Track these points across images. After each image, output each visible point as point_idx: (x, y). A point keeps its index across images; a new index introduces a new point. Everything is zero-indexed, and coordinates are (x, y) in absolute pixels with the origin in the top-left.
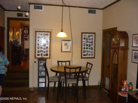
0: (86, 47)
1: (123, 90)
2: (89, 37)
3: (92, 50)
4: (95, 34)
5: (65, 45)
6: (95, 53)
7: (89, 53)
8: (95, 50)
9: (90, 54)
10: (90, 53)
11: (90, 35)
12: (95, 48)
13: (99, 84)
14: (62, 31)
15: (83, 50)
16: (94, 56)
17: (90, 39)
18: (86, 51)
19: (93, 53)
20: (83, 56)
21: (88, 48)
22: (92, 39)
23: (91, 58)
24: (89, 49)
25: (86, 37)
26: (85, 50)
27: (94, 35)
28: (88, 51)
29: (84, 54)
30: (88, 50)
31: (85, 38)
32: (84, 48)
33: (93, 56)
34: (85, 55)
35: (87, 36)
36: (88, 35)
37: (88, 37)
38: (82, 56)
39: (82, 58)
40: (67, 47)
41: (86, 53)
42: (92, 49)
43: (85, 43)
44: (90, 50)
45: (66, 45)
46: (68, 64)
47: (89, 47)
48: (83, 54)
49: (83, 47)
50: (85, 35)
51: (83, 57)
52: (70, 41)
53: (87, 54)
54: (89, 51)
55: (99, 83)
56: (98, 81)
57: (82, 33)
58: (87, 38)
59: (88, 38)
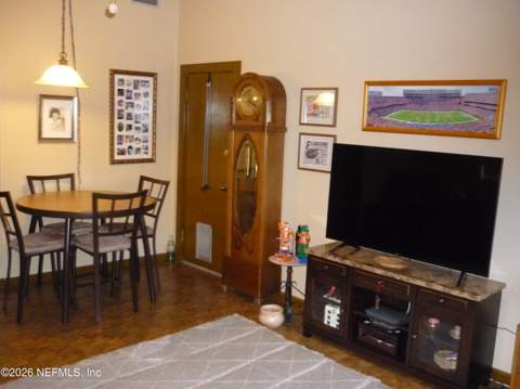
0: (125, 122)
1: (284, 248)
2: (136, 87)
3: (146, 134)
4: (156, 79)
5: (51, 116)
6: (154, 144)
7: (135, 145)
8: (154, 133)
9: (138, 150)
10: (140, 145)
11: (138, 81)
12: (154, 128)
13: (172, 249)
14: (63, 61)
15: (117, 133)
16: (154, 154)
17: (139, 94)
18: (127, 137)
19: (150, 144)
20: (119, 154)
21: (134, 125)
22: (146, 95)
23: (142, 161)
24: (137, 128)
25: (125, 88)
26: (124, 133)
27: (150, 79)
28: (131, 139)
29: (121, 147)
30: (132, 133)
31: (121, 92)
32: (120, 129)
33: (149, 156)
34: (122, 152)
35: (129, 85)
36: (132, 78)
37: (131, 88)
38: (112, 156)
39: (113, 162)
40: (59, 121)
41: (125, 146)
42: (146, 131)
43: (123, 108)
44: (140, 135)
45: (55, 115)
46: (65, 185)
47: (136, 122)
48: (116, 147)
49: (117, 122)
50: (122, 80)
51: (117, 157)
52: (70, 98)
53: (130, 147)
54: (137, 139)
55: (169, 245)
56: (167, 240)
57: (114, 72)
58: (128, 91)
59: (135, 91)
